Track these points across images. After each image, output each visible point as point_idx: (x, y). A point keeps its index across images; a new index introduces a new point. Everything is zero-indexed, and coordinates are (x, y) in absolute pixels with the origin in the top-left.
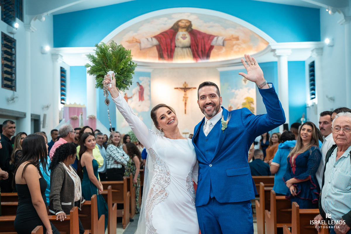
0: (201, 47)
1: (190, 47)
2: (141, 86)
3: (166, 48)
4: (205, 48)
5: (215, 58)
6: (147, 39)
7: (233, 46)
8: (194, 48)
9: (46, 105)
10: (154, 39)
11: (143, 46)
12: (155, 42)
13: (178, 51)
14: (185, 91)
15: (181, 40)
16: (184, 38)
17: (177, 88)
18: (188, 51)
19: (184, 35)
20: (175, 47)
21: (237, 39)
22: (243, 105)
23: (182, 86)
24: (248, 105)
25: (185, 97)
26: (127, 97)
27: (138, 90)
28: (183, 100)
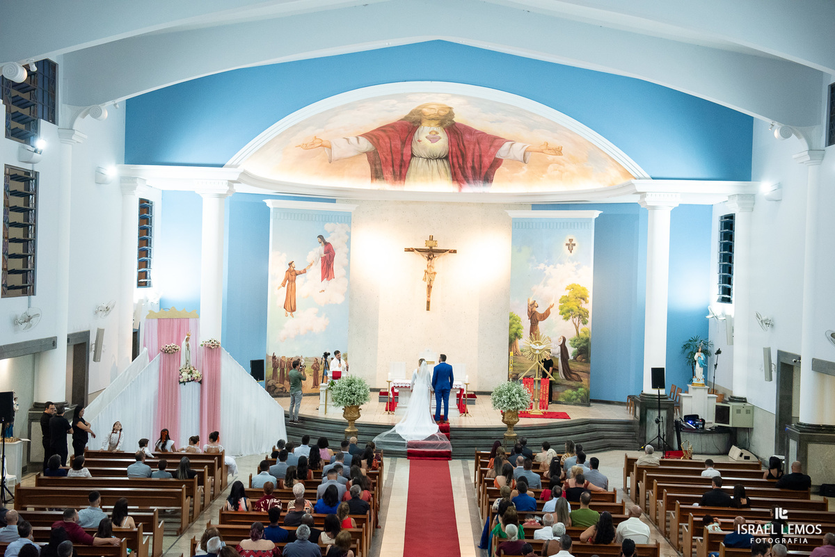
0: (473, 161)
1: (446, 158)
2: (326, 244)
3: (389, 158)
4: (481, 162)
5: (503, 186)
6: (348, 139)
7: (547, 164)
8: (455, 160)
9: (105, 306)
10: (362, 140)
11: (336, 153)
12: (366, 145)
13: (417, 165)
14: (429, 259)
15: (428, 142)
16: (433, 139)
17: (411, 250)
18: (443, 166)
19: (434, 133)
20: (413, 156)
21: (558, 151)
22: (562, 301)
23: (423, 246)
24: (574, 303)
25: (429, 271)
26: (294, 270)
27: (321, 255)
28: (424, 280)
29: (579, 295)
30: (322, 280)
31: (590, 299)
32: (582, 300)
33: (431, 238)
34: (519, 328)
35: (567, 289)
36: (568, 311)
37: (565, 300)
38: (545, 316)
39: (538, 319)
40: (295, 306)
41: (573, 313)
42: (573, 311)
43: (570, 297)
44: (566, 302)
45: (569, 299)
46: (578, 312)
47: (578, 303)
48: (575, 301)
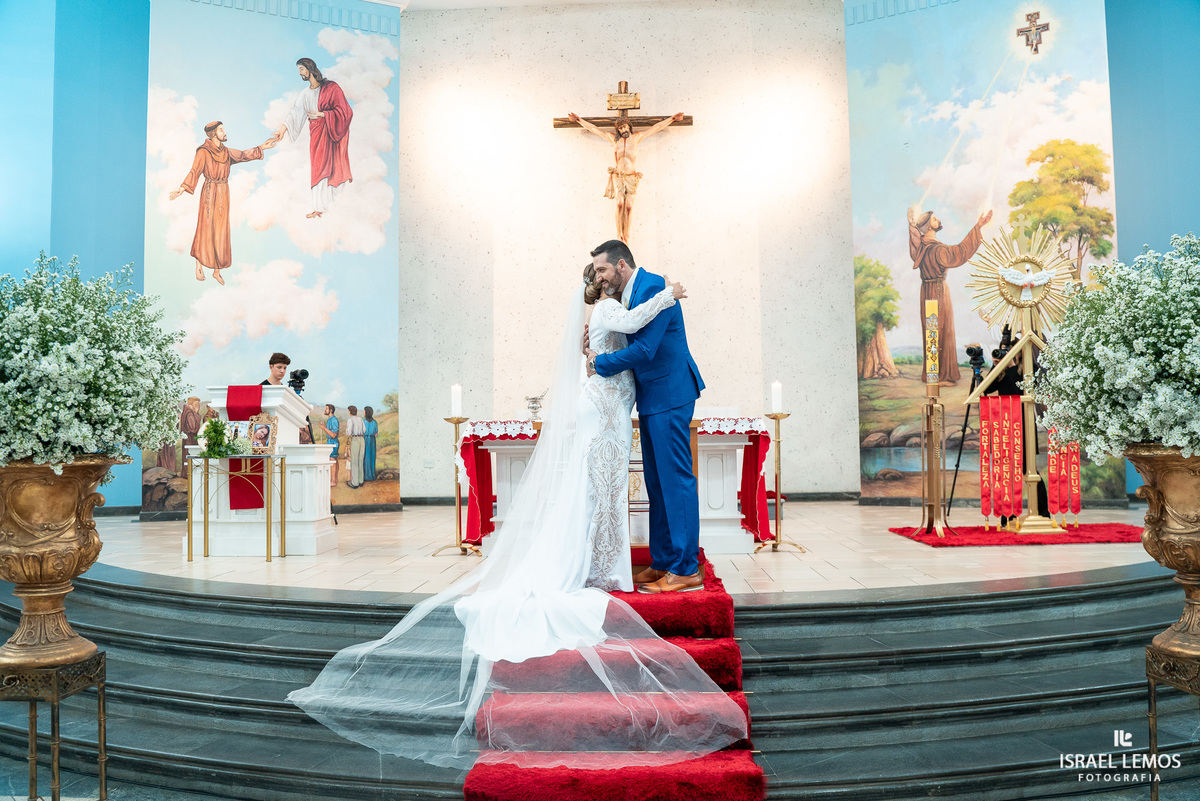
17: (572, 122)
22: (1017, 199)
23: (603, 112)
24: (1061, 198)
25: (620, 169)
26: (225, 149)
27: (307, 113)
28: (609, 194)
29: (1076, 172)
30: (315, 183)
31: (1109, 177)
32: (1086, 186)
33: (624, 88)
34: (884, 299)
35: (1032, 159)
36: (1042, 225)
37: (1026, 196)
38: (963, 252)
39: (944, 261)
40: (228, 251)
41: (1059, 228)
42: (1057, 224)
43: (1044, 182)
44: (1031, 200)
45: (1043, 189)
46: (1076, 223)
47: (1073, 195)
48: (1061, 192)
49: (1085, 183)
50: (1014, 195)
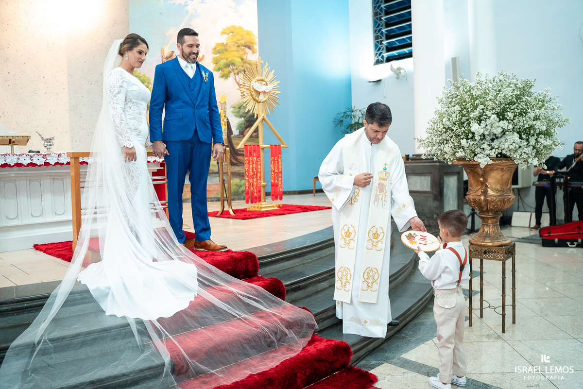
22: (216, 51)
24: (236, 54)
29: (243, 42)
31: (256, 47)
32: (247, 50)
35: (223, 33)
36: (227, 65)
37: (220, 50)
41: (235, 68)
42: (234, 66)
43: (228, 45)
44: (223, 53)
45: (228, 48)
46: (243, 67)
47: (241, 53)
48: (236, 51)
49: (247, 48)
50: (215, 49)
